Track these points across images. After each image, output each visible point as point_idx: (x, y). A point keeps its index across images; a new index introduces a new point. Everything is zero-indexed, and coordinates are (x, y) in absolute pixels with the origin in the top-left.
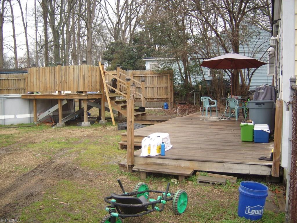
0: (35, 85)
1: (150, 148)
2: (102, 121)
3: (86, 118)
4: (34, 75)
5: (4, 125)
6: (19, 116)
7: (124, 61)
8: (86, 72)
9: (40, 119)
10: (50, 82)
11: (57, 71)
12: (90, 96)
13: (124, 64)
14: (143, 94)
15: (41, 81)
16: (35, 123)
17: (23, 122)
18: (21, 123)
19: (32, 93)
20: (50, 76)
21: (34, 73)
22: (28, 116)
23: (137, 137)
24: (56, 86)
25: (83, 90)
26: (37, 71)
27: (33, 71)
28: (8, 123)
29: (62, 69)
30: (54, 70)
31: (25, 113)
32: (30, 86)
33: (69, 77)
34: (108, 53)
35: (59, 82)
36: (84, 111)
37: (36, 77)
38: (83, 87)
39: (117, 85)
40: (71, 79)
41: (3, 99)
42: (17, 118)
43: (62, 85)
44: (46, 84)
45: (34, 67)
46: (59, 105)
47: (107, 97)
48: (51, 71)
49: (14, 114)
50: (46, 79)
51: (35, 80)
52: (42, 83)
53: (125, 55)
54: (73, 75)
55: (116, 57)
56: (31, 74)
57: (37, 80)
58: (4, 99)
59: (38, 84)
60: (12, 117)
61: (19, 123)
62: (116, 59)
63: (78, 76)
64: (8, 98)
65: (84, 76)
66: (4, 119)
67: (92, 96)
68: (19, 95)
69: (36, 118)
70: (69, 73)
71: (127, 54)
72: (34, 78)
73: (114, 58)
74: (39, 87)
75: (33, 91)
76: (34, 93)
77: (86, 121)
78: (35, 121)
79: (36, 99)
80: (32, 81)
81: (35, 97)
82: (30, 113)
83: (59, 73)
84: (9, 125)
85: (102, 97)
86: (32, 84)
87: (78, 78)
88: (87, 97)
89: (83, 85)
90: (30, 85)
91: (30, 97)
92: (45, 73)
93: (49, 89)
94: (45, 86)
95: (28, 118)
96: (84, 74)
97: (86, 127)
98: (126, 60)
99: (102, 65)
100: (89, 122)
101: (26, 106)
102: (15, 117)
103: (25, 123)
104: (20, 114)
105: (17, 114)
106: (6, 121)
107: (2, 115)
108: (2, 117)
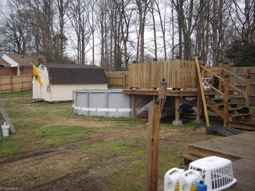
0: (134, 81)
1: (179, 187)
2: (197, 121)
3: (177, 116)
4: (134, 72)
5: (107, 118)
6: (120, 110)
7: (247, 58)
8: (179, 68)
9: (138, 114)
10: (147, 78)
11: (153, 67)
12: (182, 93)
13: (246, 61)
14: (247, 93)
15: (139, 77)
16: (133, 117)
18: (122, 116)
19: (132, 88)
20: (147, 72)
21: (134, 70)
22: (128, 110)
23: (207, 152)
24: (151, 81)
25: (175, 86)
26: (136, 67)
27: (133, 68)
28: (110, 115)
29: (157, 65)
30: (150, 66)
31: (126, 107)
32: (130, 82)
33: (163, 73)
34: (231, 51)
35: (154, 79)
36: (176, 109)
37: (135, 73)
38: (176, 84)
39: (219, 81)
40: (164, 75)
41: (107, 93)
42: (118, 111)
43: (156, 81)
44: (143, 80)
45: (134, 63)
46: (153, 101)
47: (202, 94)
48: (148, 67)
50: (143, 75)
51: (134, 76)
52: (140, 79)
53: (248, 53)
54: (166, 71)
55: (238, 55)
56: (132, 70)
57: (136, 76)
59: (137, 80)
60: (114, 110)
61: (120, 116)
62: (238, 56)
63: (171, 72)
64: (112, 93)
65: (176, 72)
66: (107, 112)
67: (184, 93)
68: (121, 90)
69: (134, 113)
70: (163, 68)
71: (250, 52)
72: (134, 75)
73: (236, 55)
74: (137, 83)
75: (132, 87)
76: (133, 89)
77: (177, 120)
78: (133, 116)
79: (135, 95)
80: (132, 77)
81: (133, 93)
82: (130, 108)
83: (154, 69)
84: (111, 118)
85: (198, 94)
86: (131, 80)
87: (171, 74)
88: (178, 95)
89: (176, 82)
90: (130, 80)
91: (129, 92)
92: (143, 69)
93: (145, 85)
94: (142, 82)
95: (128, 112)
96: (176, 70)
97: (177, 126)
98: (249, 57)
99: (199, 60)
100: (181, 121)
101: (127, 101)
102: (117, 111)
103: (125, 117)
104: (122, 108)
105: (119, 108)
106: (109, 114)
107: (106, 108)
108: (105, 110)
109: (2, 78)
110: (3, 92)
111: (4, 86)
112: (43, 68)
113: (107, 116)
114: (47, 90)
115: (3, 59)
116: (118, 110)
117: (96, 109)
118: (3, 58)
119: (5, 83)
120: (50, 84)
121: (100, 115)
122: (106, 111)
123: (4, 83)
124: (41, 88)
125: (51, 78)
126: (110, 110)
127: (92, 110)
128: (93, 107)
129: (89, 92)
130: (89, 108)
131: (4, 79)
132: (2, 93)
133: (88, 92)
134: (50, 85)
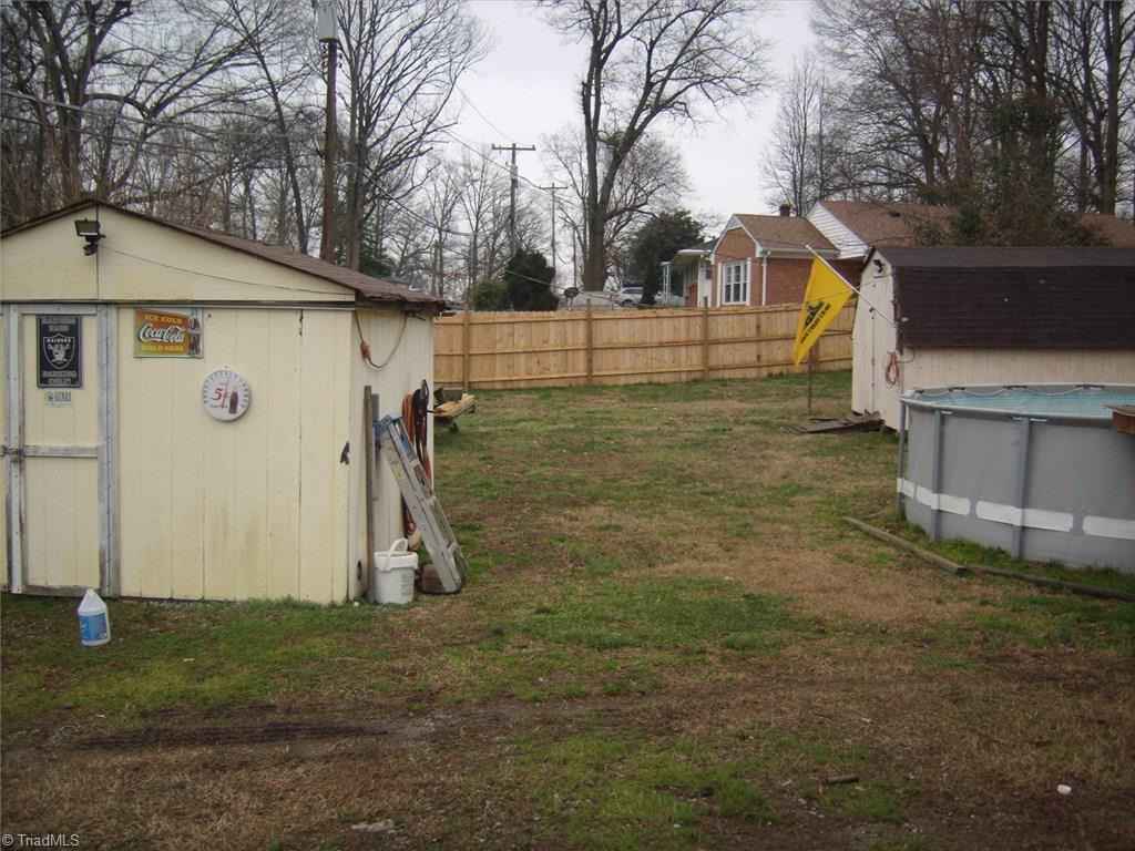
5: (1020, 559)
6: (1094, 526)
17: (1114, 564)
18: (1102, 565)
28: (1039, 551)
41: (1026, 421)
42: (1083, 533)
49: (1074, 512)
58: (1032, 422)
60: (1060, 522)
61: (1090, 562)
66: (1024, 528)
84: (1038, 564)
102: (1077, 529)
103: (1123, 571)
104: (1104, 513)
105: (1088, 514)
106: (1032, 541)
107: (1017, 507)
108: (1012, 515)
109: (776, 311)
110: (776, 370)
111: (779, 343)
112: (880, 271)
113: (1017, 548)
114: (887, 377)
115: (811, 224)
116: (1085, 527)
117: (973, 508)
118: (811, 220)
119: (786, 333)
120: (900, 347)
121: (988, 540)
122: (1018, 523)
123: (780, 333)
124: (873, 364)
125: (905, 320)
126: (1037, 518)
127: (956, 505)
128: (959, 494)
129: (945, 410)
130: (943, 496)
131: (784, 314)
132: (770, 375)
133: (940, 409)
134: (901, 353)
